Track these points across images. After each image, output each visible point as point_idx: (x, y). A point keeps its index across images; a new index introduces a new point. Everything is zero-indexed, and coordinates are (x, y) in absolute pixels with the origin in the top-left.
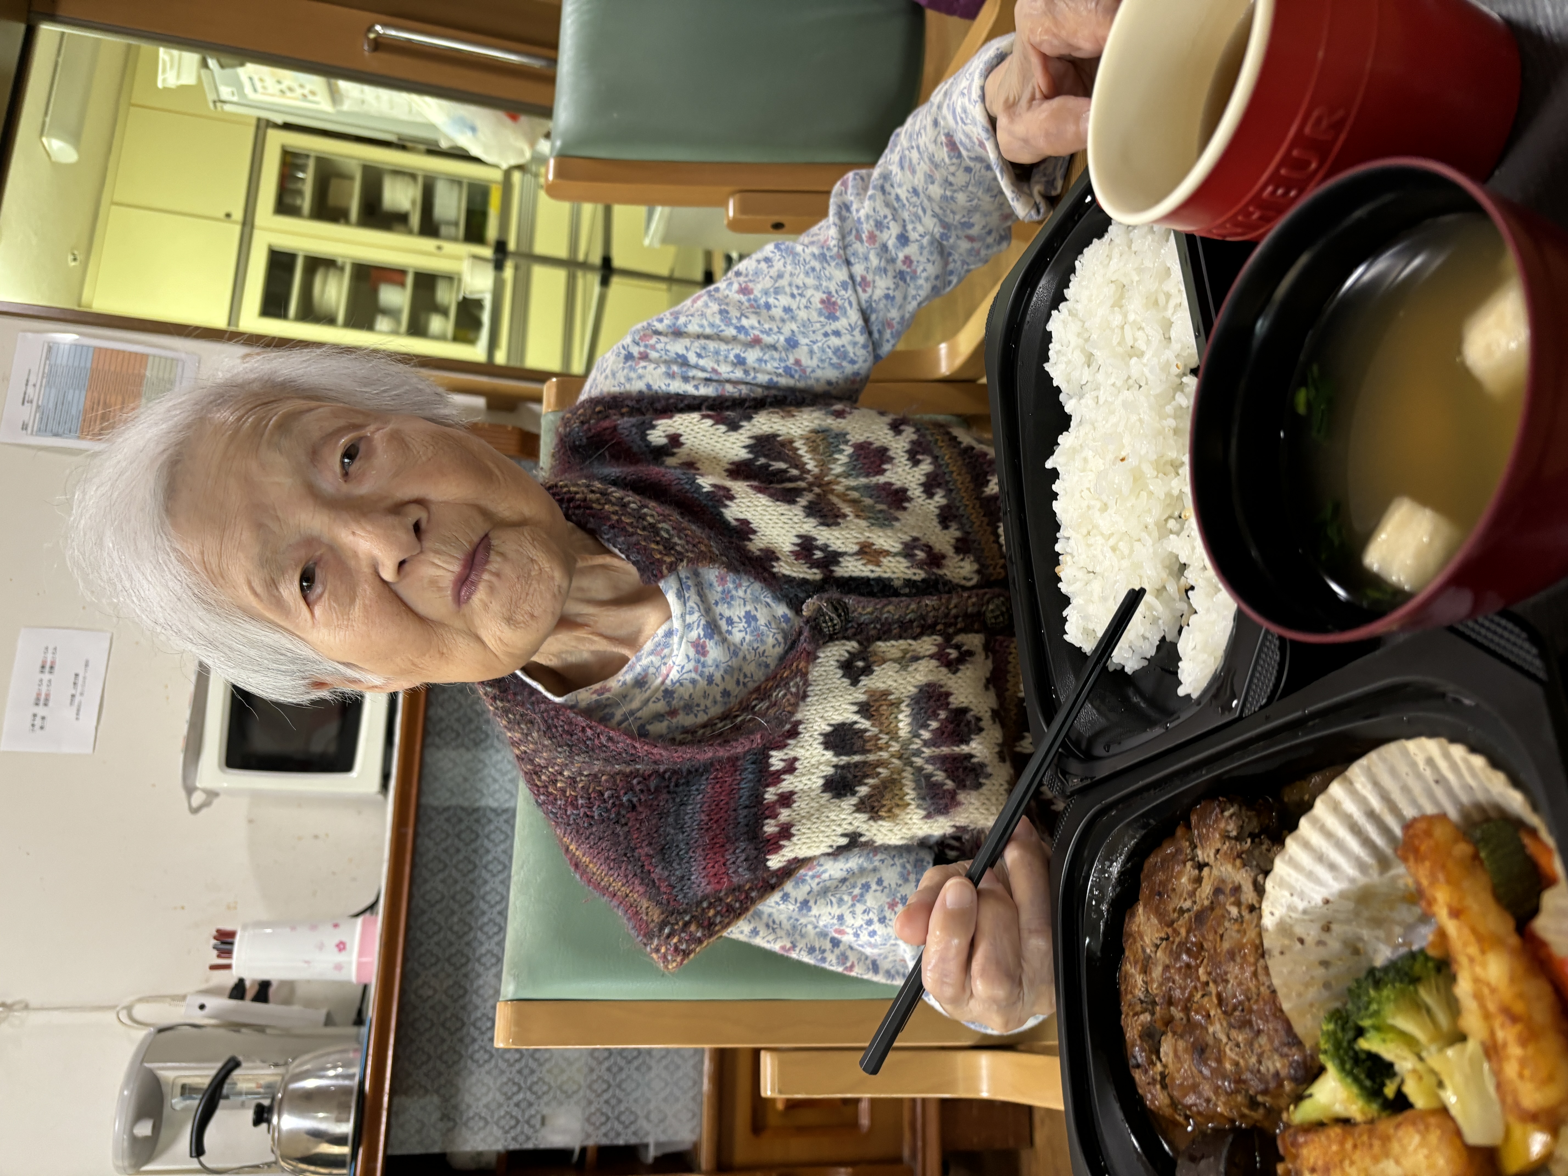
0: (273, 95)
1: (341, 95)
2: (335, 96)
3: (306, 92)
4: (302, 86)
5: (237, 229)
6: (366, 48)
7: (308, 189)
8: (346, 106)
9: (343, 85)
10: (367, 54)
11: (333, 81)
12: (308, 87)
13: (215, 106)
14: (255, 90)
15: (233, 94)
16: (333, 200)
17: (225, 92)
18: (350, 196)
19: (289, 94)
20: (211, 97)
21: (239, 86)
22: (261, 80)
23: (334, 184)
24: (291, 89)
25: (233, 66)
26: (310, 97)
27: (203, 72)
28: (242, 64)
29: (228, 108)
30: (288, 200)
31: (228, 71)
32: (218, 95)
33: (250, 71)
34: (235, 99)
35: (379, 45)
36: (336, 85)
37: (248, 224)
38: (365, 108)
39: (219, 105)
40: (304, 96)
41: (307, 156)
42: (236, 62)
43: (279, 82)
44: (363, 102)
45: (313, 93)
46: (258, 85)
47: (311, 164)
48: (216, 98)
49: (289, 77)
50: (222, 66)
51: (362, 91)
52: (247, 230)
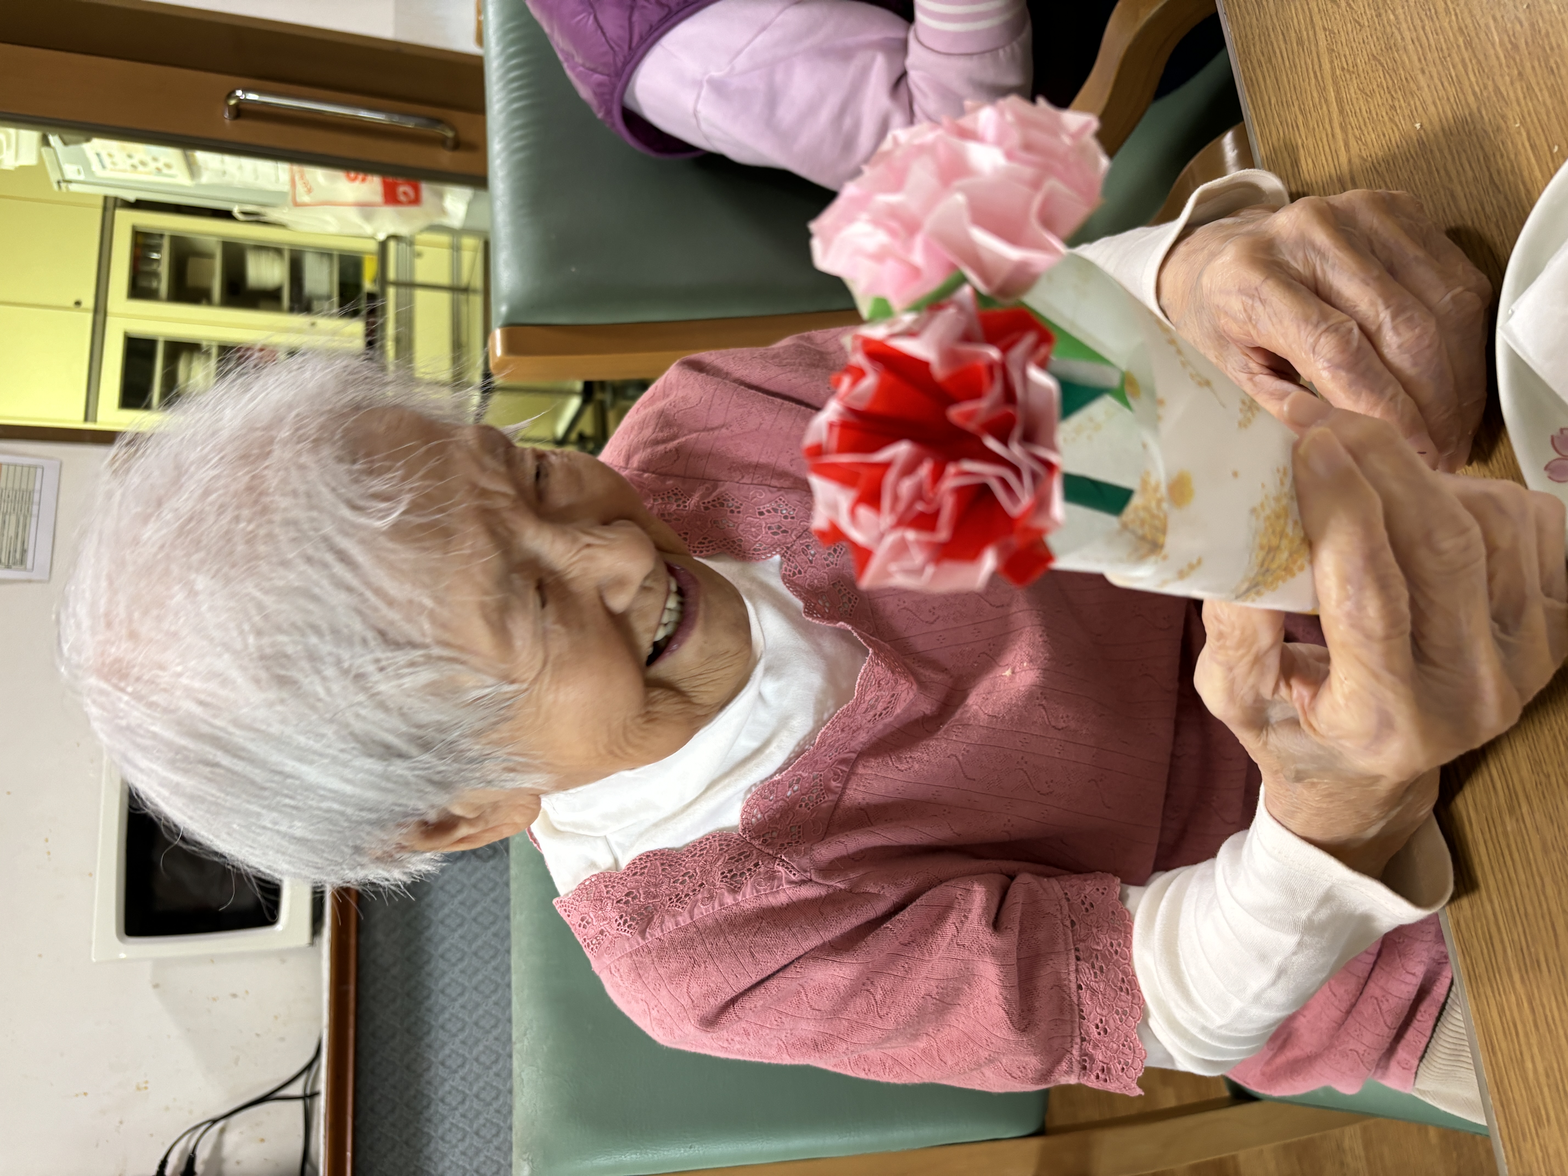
0: (125, 171)
1: (199, 168)
2: (192, 168)
3: (160, 165)
4: (155, 159)
5: (89, 317)
6: (227, 115)
7: (164, 270)
8: (205, 179)
9: (201, 156)
10: (228, 122)
11: (189, 153)
12: (163, 160)
13: (60, 187)
14: (104, 167)
15: (79, 172)
16: (192, 280)
17: (71, 171)
18: (211, 275)
19: (141, 168)
20: (54, 177)
21: (86, 165)
22: (110, 155)
23: (193, 264)
24: (143, 163)
25: (77, 142)
26: (165, 171)
27: (44, 150)
28: (88, 140)
29: (73, 187)
30: (143, 283)
31: (72, 148)
32: (62, 174)
33: (98, 145)
34: (82, 177)
35: (241, 112)
36: (193, 156)
37: (100, 311)
38: (227, 179)
39: (63, 185)
40: (159, 170)
41: (161, 236)
42: (82, 138)
43: (130, 156)
44: (224, 173)
45: (168, 166)
46: (107, 161)
47: (166, 244)
48: (60, 178)
49: (141, 151)
50: (65, 143)
51: (223, 162)
52: (100, 318)
